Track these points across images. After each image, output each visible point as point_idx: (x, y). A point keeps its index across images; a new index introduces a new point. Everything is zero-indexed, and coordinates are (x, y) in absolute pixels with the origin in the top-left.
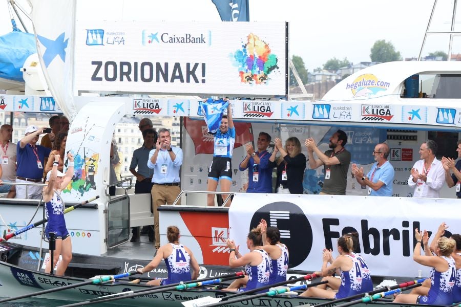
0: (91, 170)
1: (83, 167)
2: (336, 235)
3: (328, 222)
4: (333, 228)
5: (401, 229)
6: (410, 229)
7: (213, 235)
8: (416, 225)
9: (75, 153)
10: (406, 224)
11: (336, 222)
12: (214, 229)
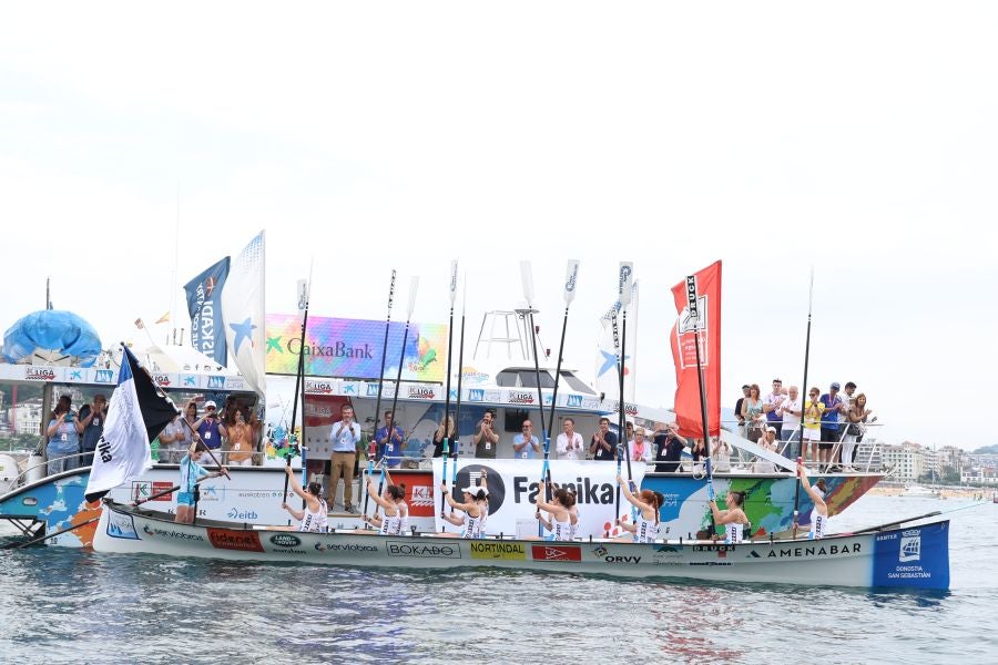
0: (295, 440)
1: (286, 438)
2: (524, 490)
3: (517, 480)
4: (522, 484)
5: (576, 483)
6: (583, 483)
7: (414, 492)
8: (587, 481)
9: (277, 425)
10: (579, 480)
11: (525, 479)
12: (414, 488)
